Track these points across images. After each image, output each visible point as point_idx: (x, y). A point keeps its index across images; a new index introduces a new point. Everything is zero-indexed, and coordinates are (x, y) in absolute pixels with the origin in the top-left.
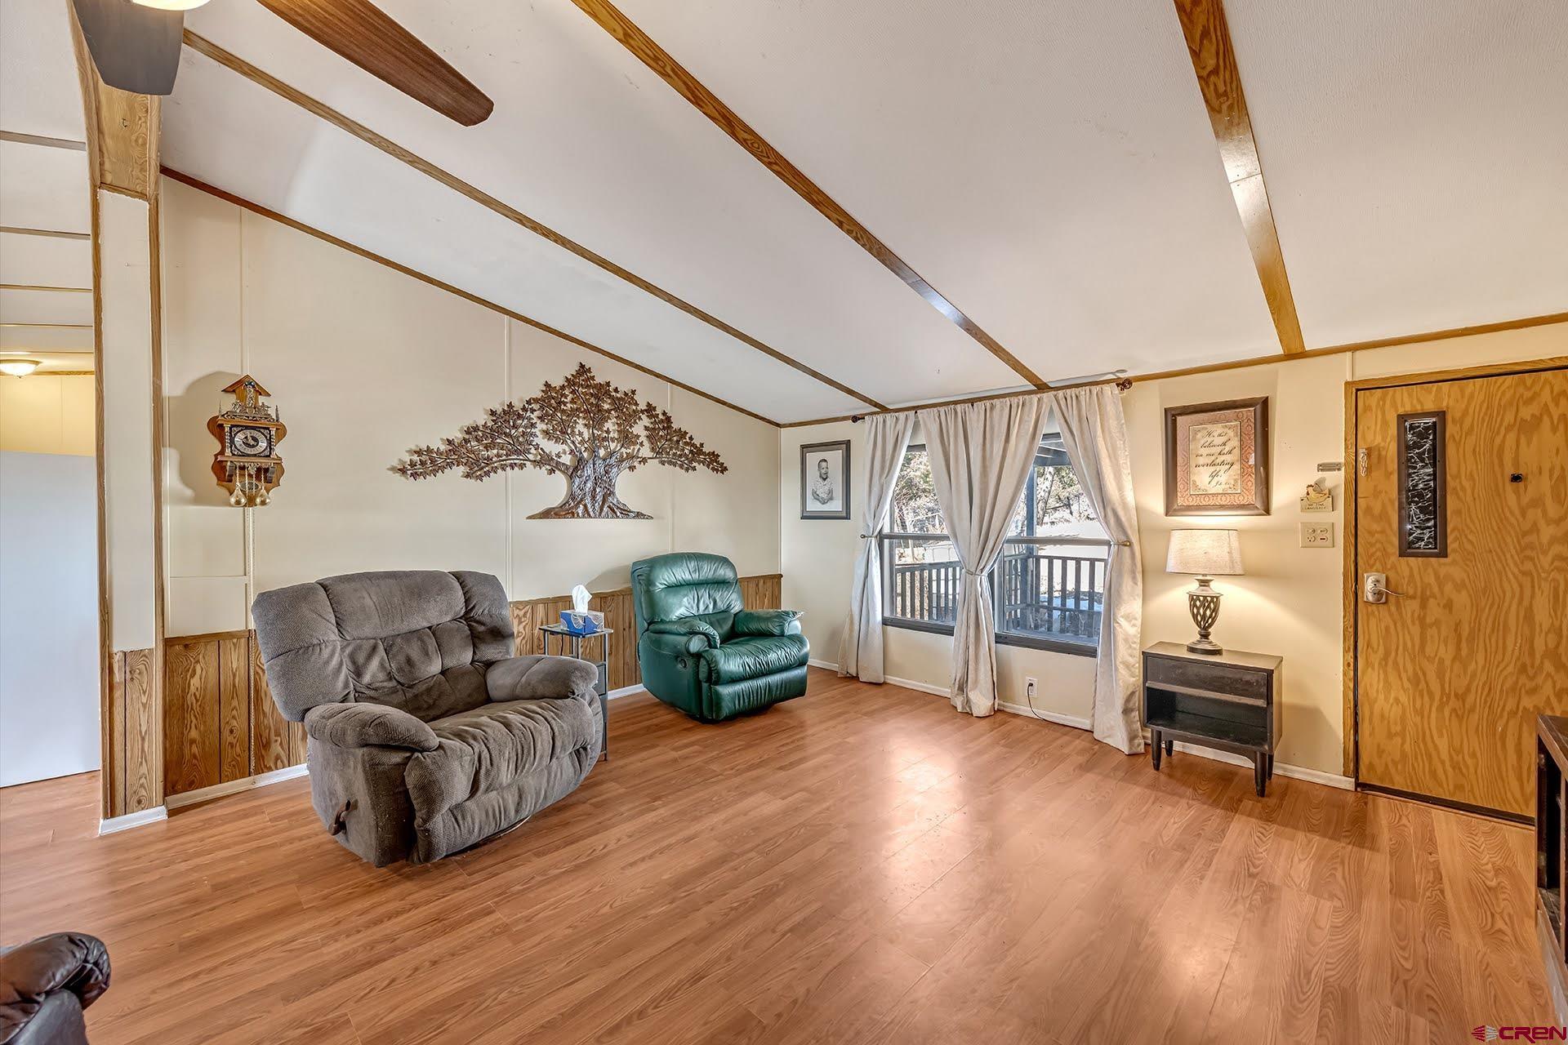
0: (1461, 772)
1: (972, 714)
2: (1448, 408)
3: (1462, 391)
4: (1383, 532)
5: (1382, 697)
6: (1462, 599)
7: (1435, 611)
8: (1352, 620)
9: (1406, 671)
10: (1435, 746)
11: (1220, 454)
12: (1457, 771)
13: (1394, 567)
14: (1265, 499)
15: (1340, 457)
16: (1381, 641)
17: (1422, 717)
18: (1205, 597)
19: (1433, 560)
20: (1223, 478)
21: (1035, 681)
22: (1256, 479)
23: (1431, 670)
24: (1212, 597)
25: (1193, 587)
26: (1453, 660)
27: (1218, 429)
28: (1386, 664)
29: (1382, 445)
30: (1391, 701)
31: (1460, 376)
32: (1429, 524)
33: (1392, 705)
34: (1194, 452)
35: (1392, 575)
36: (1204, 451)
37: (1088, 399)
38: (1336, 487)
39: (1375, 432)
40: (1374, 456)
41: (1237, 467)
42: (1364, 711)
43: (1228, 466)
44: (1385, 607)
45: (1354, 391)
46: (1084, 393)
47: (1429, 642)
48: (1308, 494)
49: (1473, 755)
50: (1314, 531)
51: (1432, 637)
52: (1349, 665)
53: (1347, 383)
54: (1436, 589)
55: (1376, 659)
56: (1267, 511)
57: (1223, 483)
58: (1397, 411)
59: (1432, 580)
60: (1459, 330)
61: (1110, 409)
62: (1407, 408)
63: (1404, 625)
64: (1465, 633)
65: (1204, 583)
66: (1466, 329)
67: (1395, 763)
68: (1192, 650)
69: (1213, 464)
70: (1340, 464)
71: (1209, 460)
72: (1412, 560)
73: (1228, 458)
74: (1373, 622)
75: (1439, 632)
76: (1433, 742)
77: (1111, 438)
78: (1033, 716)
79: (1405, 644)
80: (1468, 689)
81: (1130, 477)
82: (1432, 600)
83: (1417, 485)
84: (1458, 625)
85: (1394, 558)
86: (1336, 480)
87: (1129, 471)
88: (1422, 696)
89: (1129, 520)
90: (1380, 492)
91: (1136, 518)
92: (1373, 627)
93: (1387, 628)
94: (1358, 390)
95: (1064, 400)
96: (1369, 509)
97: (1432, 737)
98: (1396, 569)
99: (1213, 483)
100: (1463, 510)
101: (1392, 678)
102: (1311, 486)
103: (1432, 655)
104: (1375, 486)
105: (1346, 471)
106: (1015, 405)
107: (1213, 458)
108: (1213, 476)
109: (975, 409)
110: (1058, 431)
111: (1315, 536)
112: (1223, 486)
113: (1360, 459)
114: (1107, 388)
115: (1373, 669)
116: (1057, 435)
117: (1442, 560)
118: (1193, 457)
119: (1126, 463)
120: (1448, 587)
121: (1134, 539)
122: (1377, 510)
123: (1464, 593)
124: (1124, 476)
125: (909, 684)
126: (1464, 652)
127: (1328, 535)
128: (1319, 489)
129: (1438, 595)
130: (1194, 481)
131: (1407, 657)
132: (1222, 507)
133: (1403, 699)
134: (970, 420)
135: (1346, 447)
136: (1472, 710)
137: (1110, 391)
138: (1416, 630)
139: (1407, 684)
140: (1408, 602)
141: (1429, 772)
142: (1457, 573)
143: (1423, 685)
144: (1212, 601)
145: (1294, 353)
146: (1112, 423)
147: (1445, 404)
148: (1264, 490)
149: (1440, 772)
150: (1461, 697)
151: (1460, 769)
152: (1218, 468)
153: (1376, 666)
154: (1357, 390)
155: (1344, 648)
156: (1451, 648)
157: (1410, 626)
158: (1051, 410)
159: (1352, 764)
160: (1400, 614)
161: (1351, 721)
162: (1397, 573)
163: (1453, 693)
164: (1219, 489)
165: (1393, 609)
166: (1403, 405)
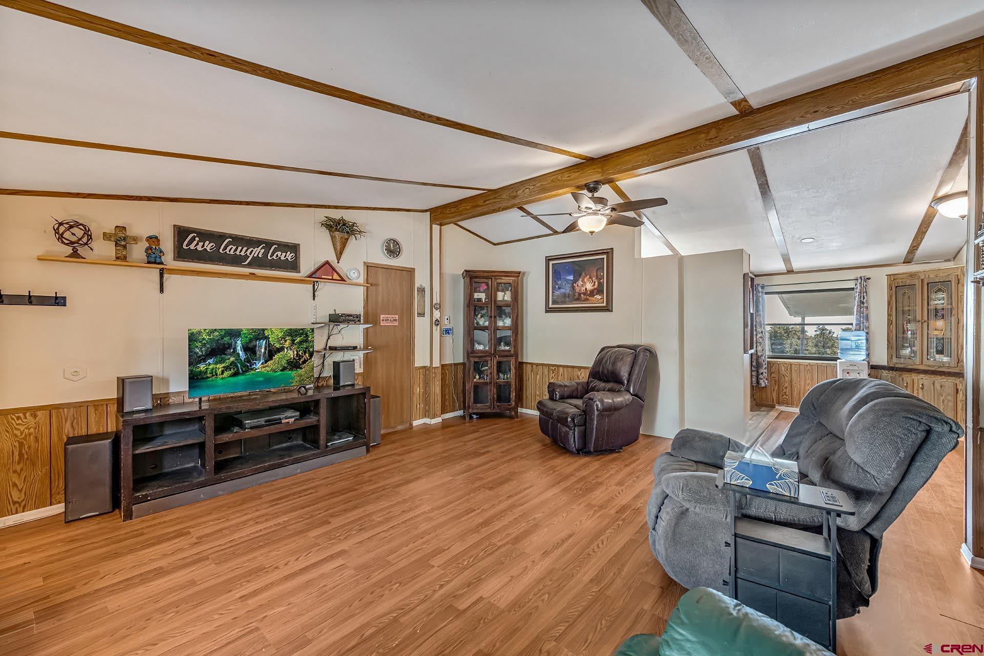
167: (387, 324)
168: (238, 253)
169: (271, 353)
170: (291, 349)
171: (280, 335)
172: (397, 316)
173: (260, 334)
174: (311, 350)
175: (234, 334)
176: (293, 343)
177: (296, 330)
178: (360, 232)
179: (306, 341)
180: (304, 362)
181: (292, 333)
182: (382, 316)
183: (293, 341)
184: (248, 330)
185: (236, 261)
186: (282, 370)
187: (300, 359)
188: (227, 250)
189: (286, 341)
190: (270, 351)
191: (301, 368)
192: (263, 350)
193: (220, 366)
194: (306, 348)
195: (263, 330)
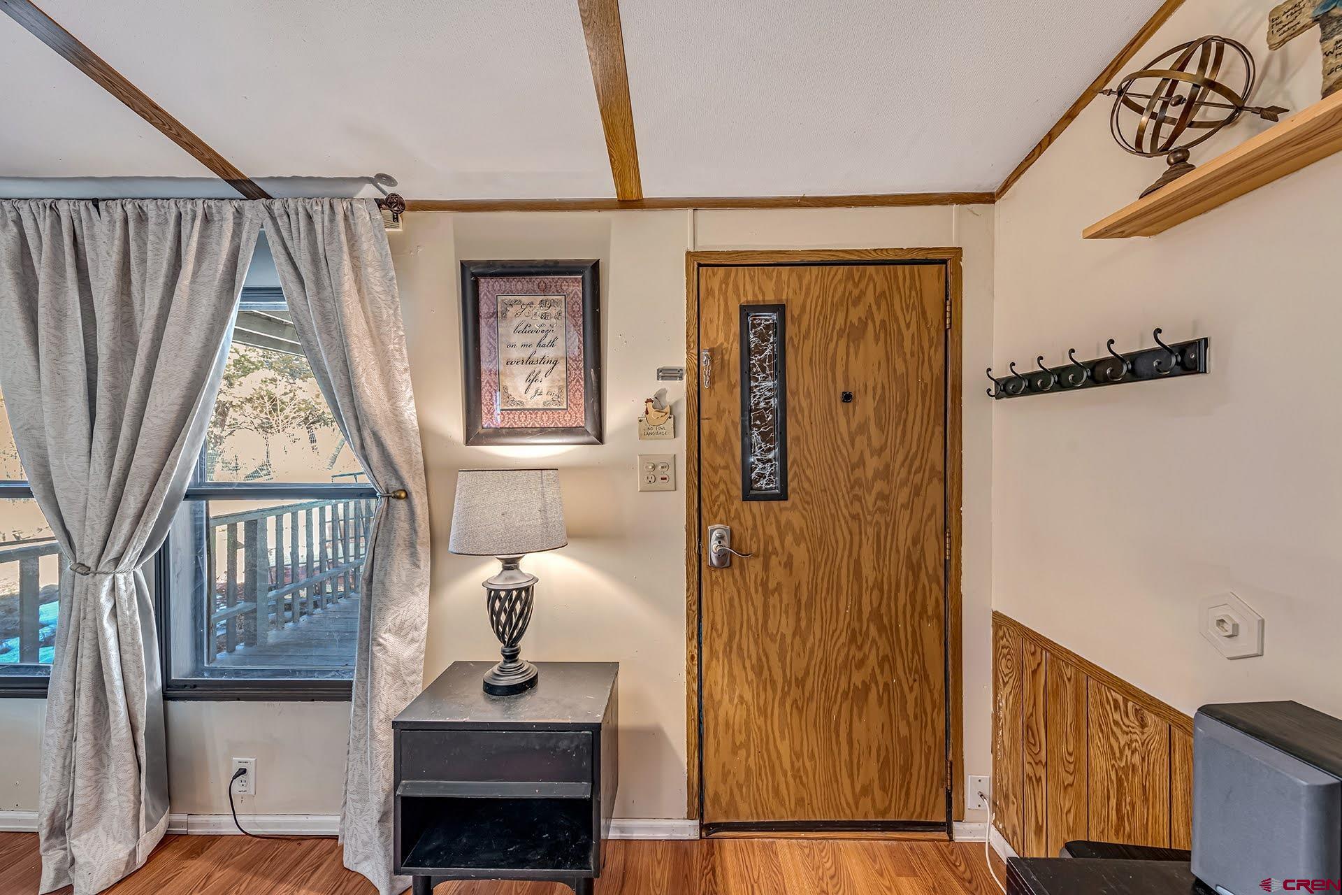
0: (802, 782)
2: (787, 300)
3: (800, 278)
4: (727, 467)
5: (726, 697)
6: (801, 554)
7: (778, 574)
8: (696, 594)
9: (749, 657)
10: (778, 752)
11: (539, 345)
12: (798, 780)
13: (738, 516)
14: (598, 420)
15: (680, 360)
16: (725, 617)
17: (766, 717)
18: (509, 592)
19: (774, 503)
20: (544, 384)
21: (250, 764)
22: (585, 387)
23: (773, 650)
24: (519, 590)
25: (494, 572)
26: (794, 635)
27: (537, 301)
28: (731, 651)
29: (725, 345)
30: (736, 701)
31: (798, 260)
32: (771, 456)
33: (736, 706)
34: (504, 339)
35: (735, 524)
36: (518, 339)
37: (326, 223)
38: (677, 403)
39: (718, 326)
40: (717, 361)
41: (561, 367)
42: (709, 720)
43: (550, 366)
44: (729, 571)
45: (696, 266)
46: (319, 208)
47: (771, 616)
48: (647, 413)
49: (812, 757)
50: (654, 467)
51: (774, 607)
52: (692, 657)
53: (688, 253)
54: (777, 543)
55: (719, 645)
56: (600, 439)
57: (545, 392)
58: (739, 301)
59: (772, 530)
60: (796, 198)
61: (368, 246)
62: (749, 297)
63: (748, 594)
64: (804, 599)
65: (510, 564)
66: (803, 198)
67: (740, 786)
69: (529, 361)
70: (681, 370)
71: (525, 354)
72: (755, 504)
73: (550, 353)
74: (717, 594)
75: (781, 601)
76: (776, 746)
77: (373, 301)
79: (749, 620)
80: (807, 673)
81: (407, 376)
82: (773, 557)
83: (758, 403)
84: (798, 588)
85: (737, 503)
86: (677, 391)
87: (406, 365)
88: (765, 690)
89: (408, 451)
90: (724, 411)
91: (420, 450)
92: (716, 601)
93: (731, 600)
95: (285, 217)
96: (712, 435)
97: (775, 743)
98: (740, 520)
99: (532, 392)
100: (801, 438)
101: (737, 670)
102: (650, 400)
103: (775, 632)
104: (719, 403)
105: (688, 381)
106: (189, 217)
107: (531, 350)
108: (532, 379)
109: (104, 213)
110: (279, 284)
111: (656, 475)
112: (545, 398)
113: (702, 365)
114: (361, 208)
115: (718, 659)
116: (274, 293)
117: (783, 504)
118: (502, 346)
119: (400, 350)
120: (789, 539)
121: (415, 486)
122: (720, 438)
123: (803, 545)
124: (398, 377)
126: (803, 624)
127: (670, 473)
128: (658, 406)
129: (780, 550)
130: (505, 388)
131: (751, 639)
132: (543, 431)
133: (748, 696)
134: (93, 237)
135: (688, 347)
136: (810, 699)
137: (366, 212)
138: (758, 599)
139: (751, 675)
140: (752, 562)
141: (772, 788)
142: (796, 519)
143: (766, 672)
144: (519, 596)
145: (630, 202)
146: (373, 275)
147: (784, 297)
148: (596, 404)
149: (783, 787)
150: (801, 683)
151: (801, 777)
152: (538, 367)
153: (721, 655)
154: (700, 265)
155: (688, 634)
156: (792, 621)
157: (754, 596)
158: (262, 239)
159: (697, 799)
160: (744, 578)
161: (695, 740)
162: (741, 523)
163: (793, 677)
164: (538, 402)
165: (737, 572)
166: (745, 295)
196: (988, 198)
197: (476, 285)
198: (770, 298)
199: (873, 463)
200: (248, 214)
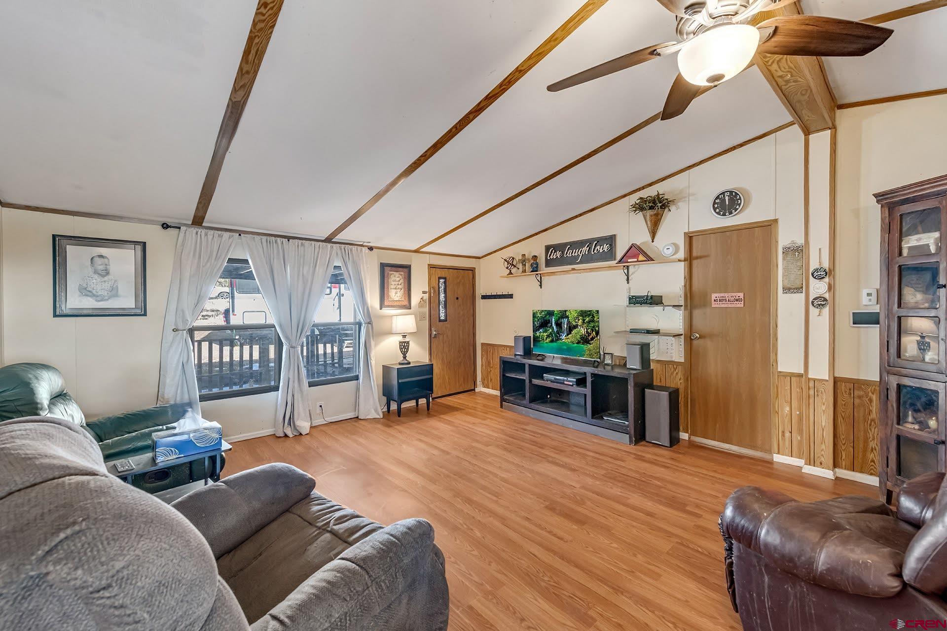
1: (301, 434)
3: (448, 272)
4: (435, 314)
5: (436, 367)
6: (450, 334)
7: (445, 339)
8: (430, 344)
9: (440, 358)
11: (398, 285)
13: (438, 325)
14: (410, 303)
15: (427, 289)
16: (436, 349)
18: (404, 342)
20: (399, 294)
21: (322, 403)
22: (407, 295)
24: (408, 342)
25: (400, 338)
27: (397, 274)
29: (435, 286)
30: (438, 368)
31: (448, 268)
32: (444, 311)
34: (390, 283)
35: (437, 328)
36: (393, 283)
37: (356, 252)
38: (426, 299)
39: (434, 281)
40: (434, 290)
41: (402, 290)
43: (400, 290)
44: (436, 338)
47: (444, 348)
48: (420, 302)
49: (452, 378)
50: (422, 314)
51: (445, 346)
53: (428, 265)
54: (445, 332)
56: (410, 308)
57: (399, 296)
59: (444, 328)
61: (364, 259)
64: (450, 344)
65: (404, 336)
68: (400, 364)
69: (396, 289)
70: (427, 292)
72: (441, 322)
73: (400, 286)
74: (434, 344)
78: (326, 422)
81: (369, 292)
82: (445, 335)
83: (441, 300)
84: (449, 341)
85: (438, 322)
86: (426, 296)
90: (435, 301)
91: (372, 311)
92: (434, 346)
93: (437, 346)
94: (431, 267)
96: (433, 307)
97: (445, 377)
99: (396, 296)
100: (449, 308)
101: (438, 361)
104: (434, 299)
107: (396, 286)
108: (396, 293)
111: (422, 316)
112: (399, 298)
113: (431, 291)
114: (364, 249)
117: (446, 322)
118: (389, 285)
120: (447, 331)
122: (435, 307)
123: (450, 332)
125: (241, 437)
126: (450, 349)
127: (424, 316)
128: (422, 300)
130: (389, 295)
131: (441, 354)
132: (398, 306)
133: (440, 367)
135: (428, 286)
136: (451, 366)
137: (365, 250)
139: (441, 362)
140: (440, 336)
142: (449, 326)
145: (417, 251)
146: (365, 266)
147: (446, 276)
148: (409, 300)
149: (447, 386)
151: (450, 384)
155: (429, 354)
157: (441, 343)
158: (337, 254)
160: (439, 340)
162: (439, 327)
164: (397, 299)
165: (438, 338)
166: (439, 275)
167: (723, 306)
168: (573, 254)
169: (571, 329)
170: (583, 327)
171: (576, 315)
172: (741, 295)
173: (564, 314)
174: (597, 329)
175: (551, 313)
176: (584, 322)
177: (586, 312)
178: (673, 201)
179: (593, 321)
180: (592, 339)
181: (584, 314)
182: (714, 296)
183: (584, 320)
184: (557, 311)
185: (572, 261)
186: (577, 343)
187: (589, 336)
188: (568, 255)
189: (579, 320)
190: (570, 327)
191: (590, 344)
192: (566, 327)
193: (545, 334)
194: (593, 327)
195: (566, 311)
196: (479, 258)
197: (384, 269)
198: (443, 276)
199: (461, 312)
200: (334, 248)
